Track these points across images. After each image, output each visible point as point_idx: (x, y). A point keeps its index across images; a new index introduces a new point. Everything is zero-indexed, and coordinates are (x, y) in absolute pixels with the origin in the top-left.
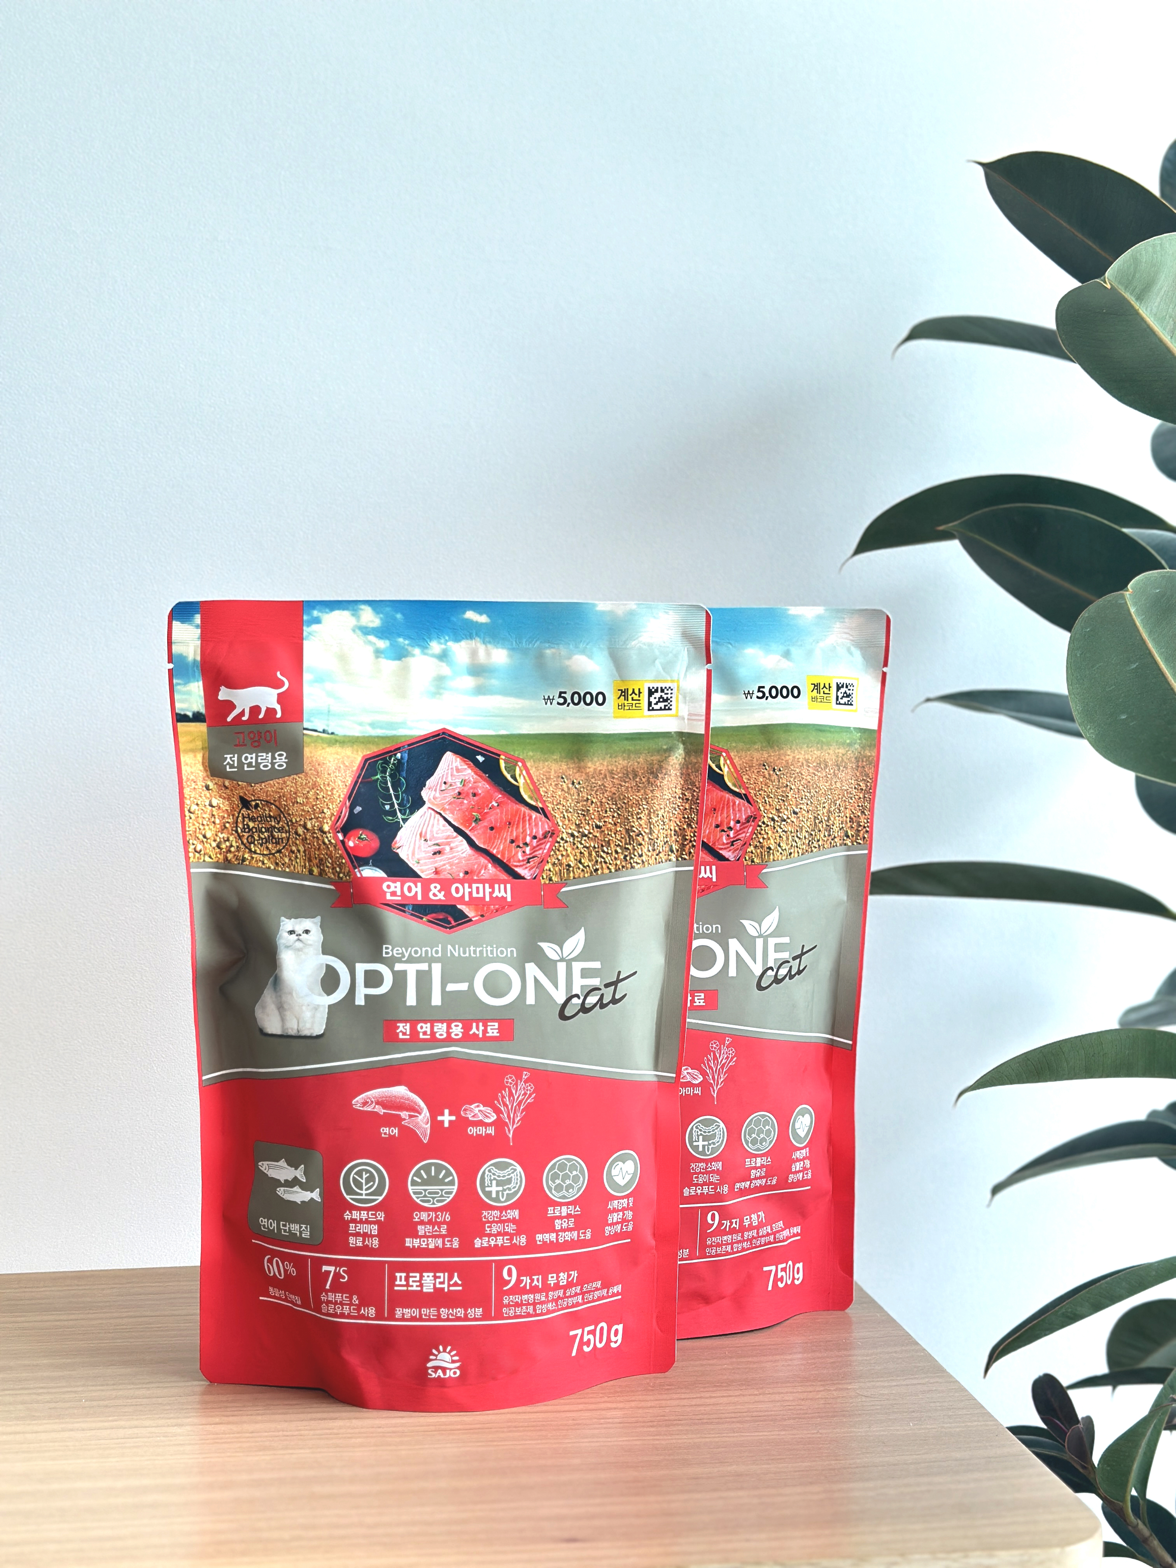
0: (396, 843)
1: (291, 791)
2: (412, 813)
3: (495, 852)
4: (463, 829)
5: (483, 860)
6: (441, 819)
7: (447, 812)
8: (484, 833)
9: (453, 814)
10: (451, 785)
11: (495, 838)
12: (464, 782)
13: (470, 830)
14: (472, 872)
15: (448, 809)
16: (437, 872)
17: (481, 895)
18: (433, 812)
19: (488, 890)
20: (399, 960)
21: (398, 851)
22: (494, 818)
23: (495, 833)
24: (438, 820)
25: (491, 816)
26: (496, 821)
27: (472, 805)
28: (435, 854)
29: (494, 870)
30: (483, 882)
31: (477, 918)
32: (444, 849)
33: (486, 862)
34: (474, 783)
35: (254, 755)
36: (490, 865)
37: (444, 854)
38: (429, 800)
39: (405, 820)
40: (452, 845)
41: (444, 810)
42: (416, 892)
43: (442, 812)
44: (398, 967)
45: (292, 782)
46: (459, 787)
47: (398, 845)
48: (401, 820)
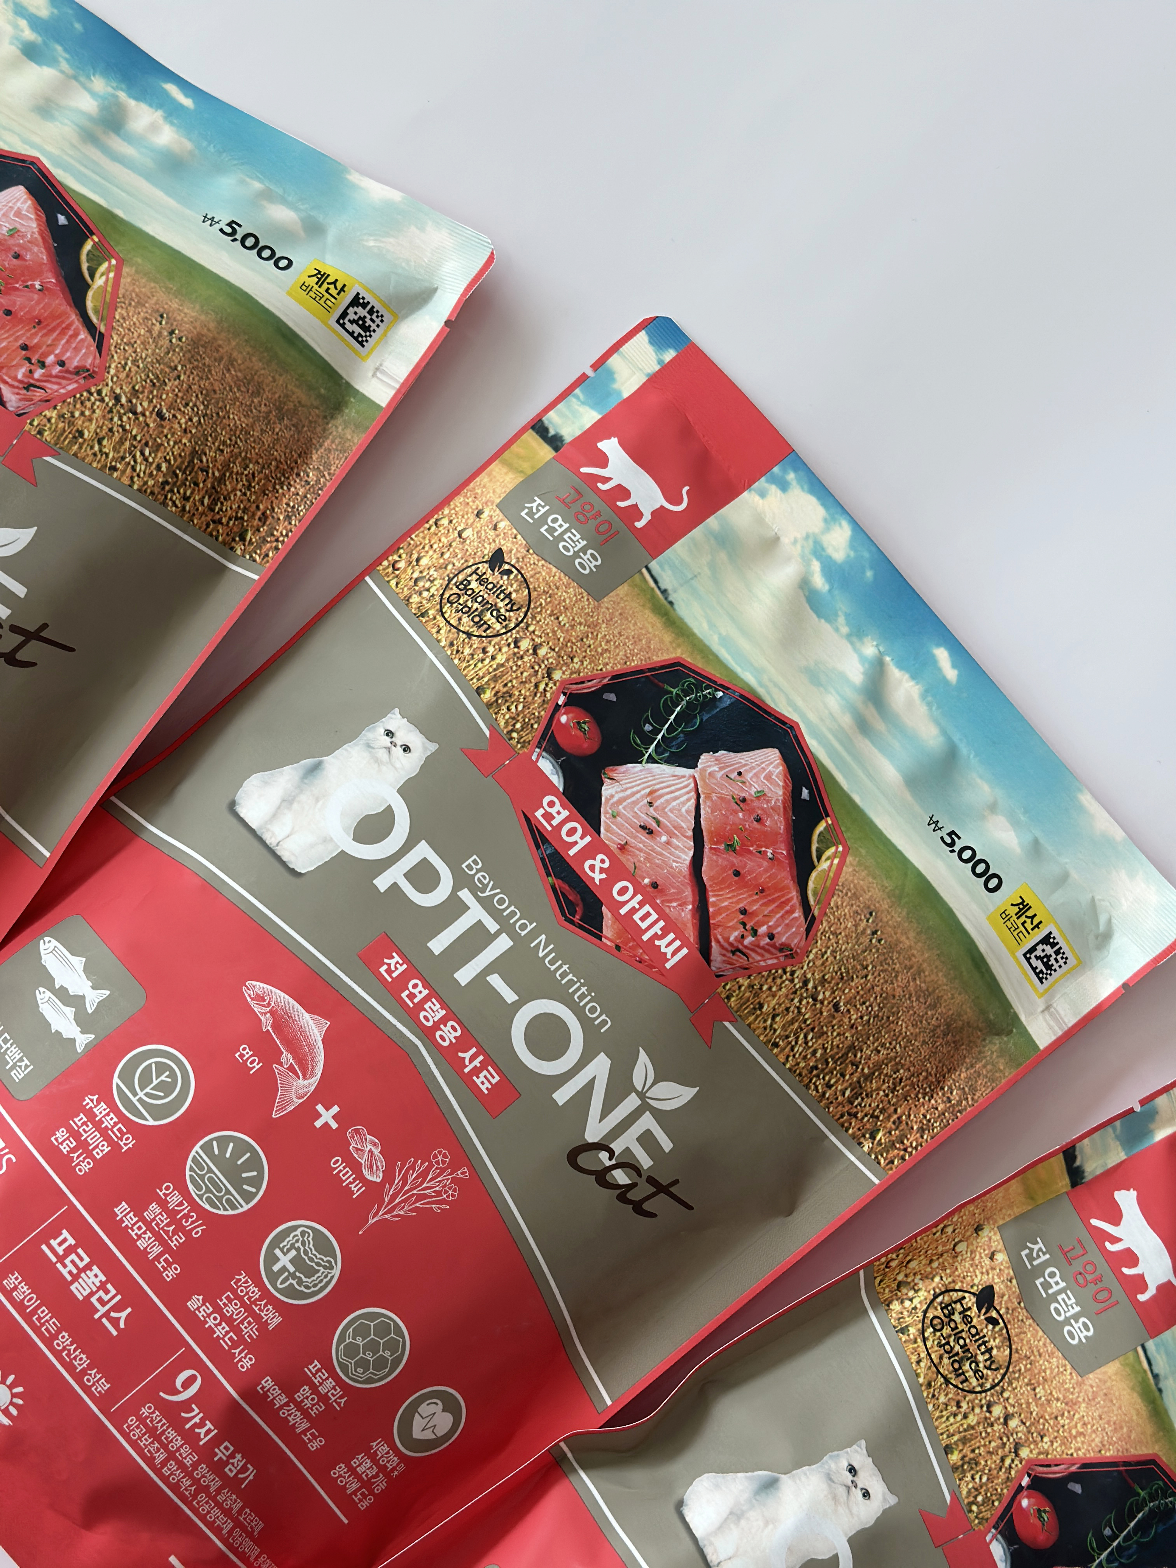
0: (613, 771)
1: (564, 601)
2: (669, 761)
3: (712, 899)
4: (705, 839)
5: (688, 893)
6: (693, 802)
7: (708, 803)
8: (724, 869)
9: (712, 812)
10: (743, 783)
11: (728, 887)
12: (761, 795)
13: (711, 848)
14: (662, 891)
15: (712, 800)
16: (623, 848)
17: (644, 926)
18: (693, 785)
19: (657, 929)
20: (474, 891)
21: (607, 781)
22: (752, 866)
23: (735, 882)
24: (688, 800)
25: (751, 860)
26: (750, 872)
27: (744, 826)
28: (643, 827)
29: (689, 916)
30: (662, 915)
31: (609, 943)
32: (660, 835)
33: (690, 899)
34: (772, 808)
35: (566, 526)
36: (690, 907)
37: (654, 839)
38: (703, 770)
39: (651, 760)
40: (674, 840)
41: (708, 797)
42: (576, 843)
43: (702, 796)
44: (465, 895)
45: (575, 595)
46: (750, 795)
47: (614, 775)
48: (647, 755)
